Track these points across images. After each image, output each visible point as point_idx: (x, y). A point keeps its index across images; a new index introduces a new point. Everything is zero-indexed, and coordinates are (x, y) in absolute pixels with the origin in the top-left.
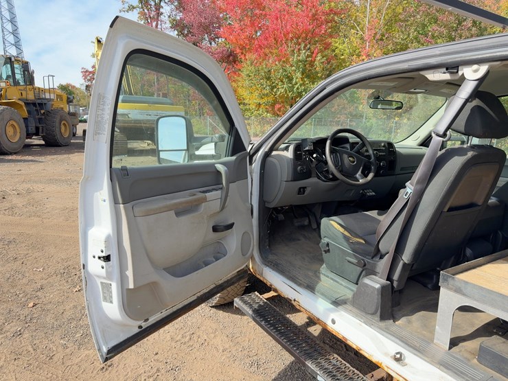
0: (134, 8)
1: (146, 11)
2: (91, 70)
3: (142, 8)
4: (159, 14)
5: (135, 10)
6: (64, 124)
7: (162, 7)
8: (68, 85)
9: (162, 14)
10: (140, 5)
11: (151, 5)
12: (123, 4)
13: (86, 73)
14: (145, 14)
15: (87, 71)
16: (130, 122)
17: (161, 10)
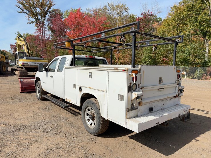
0: (33, 22)
1: (38, 23)
2: (14, 45)
3: (37, 22)
4: (44, 25)
5: (34, 23)
6: (4, 67)
7: (45, 22)
8: (4, 51)
9: (45, 25)
10: (36, 21)
11: (40, 21)
12: (29, 21)
13: (12, 46)
14: (38, 25)
15: (13, 45)
16: (29, 66)
17: (45, 24)
